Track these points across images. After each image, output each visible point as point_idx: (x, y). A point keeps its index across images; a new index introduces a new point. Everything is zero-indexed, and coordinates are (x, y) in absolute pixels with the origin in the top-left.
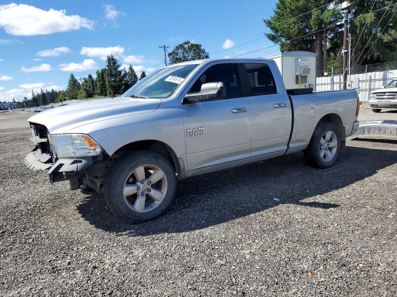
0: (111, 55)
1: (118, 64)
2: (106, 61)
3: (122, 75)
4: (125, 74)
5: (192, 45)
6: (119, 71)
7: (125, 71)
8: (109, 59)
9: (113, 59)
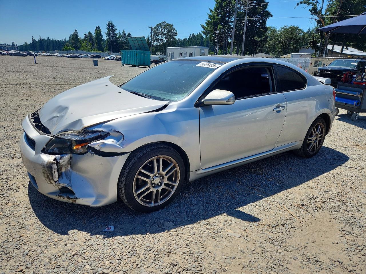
0: (110, 21)
1: (115, 28)
2: (107, 25)
3: (117, 37)
4: (120, 37)
5: (167, 25)
6: (115, 34)
7: (120, 34)
8: (109, 23)
9: (111, 24)
